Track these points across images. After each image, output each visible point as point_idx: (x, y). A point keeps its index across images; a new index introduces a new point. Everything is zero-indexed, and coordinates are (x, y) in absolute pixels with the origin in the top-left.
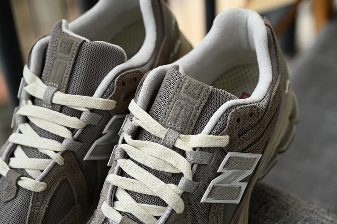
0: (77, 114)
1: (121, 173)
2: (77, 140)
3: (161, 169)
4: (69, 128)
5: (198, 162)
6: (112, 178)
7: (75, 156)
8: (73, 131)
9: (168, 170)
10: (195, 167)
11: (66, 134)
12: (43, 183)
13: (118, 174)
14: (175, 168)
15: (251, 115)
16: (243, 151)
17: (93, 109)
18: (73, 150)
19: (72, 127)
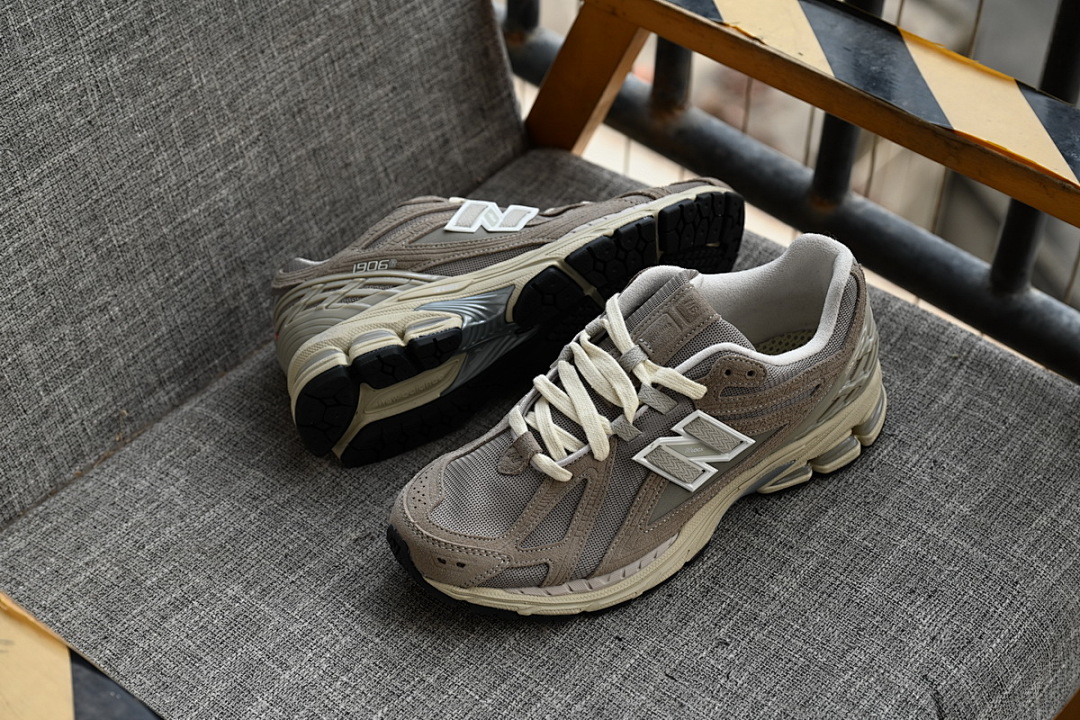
1: (557, 380)
3: (601, 393)
6: (541, 381)
9: (609, 397)
13: (550, 380)
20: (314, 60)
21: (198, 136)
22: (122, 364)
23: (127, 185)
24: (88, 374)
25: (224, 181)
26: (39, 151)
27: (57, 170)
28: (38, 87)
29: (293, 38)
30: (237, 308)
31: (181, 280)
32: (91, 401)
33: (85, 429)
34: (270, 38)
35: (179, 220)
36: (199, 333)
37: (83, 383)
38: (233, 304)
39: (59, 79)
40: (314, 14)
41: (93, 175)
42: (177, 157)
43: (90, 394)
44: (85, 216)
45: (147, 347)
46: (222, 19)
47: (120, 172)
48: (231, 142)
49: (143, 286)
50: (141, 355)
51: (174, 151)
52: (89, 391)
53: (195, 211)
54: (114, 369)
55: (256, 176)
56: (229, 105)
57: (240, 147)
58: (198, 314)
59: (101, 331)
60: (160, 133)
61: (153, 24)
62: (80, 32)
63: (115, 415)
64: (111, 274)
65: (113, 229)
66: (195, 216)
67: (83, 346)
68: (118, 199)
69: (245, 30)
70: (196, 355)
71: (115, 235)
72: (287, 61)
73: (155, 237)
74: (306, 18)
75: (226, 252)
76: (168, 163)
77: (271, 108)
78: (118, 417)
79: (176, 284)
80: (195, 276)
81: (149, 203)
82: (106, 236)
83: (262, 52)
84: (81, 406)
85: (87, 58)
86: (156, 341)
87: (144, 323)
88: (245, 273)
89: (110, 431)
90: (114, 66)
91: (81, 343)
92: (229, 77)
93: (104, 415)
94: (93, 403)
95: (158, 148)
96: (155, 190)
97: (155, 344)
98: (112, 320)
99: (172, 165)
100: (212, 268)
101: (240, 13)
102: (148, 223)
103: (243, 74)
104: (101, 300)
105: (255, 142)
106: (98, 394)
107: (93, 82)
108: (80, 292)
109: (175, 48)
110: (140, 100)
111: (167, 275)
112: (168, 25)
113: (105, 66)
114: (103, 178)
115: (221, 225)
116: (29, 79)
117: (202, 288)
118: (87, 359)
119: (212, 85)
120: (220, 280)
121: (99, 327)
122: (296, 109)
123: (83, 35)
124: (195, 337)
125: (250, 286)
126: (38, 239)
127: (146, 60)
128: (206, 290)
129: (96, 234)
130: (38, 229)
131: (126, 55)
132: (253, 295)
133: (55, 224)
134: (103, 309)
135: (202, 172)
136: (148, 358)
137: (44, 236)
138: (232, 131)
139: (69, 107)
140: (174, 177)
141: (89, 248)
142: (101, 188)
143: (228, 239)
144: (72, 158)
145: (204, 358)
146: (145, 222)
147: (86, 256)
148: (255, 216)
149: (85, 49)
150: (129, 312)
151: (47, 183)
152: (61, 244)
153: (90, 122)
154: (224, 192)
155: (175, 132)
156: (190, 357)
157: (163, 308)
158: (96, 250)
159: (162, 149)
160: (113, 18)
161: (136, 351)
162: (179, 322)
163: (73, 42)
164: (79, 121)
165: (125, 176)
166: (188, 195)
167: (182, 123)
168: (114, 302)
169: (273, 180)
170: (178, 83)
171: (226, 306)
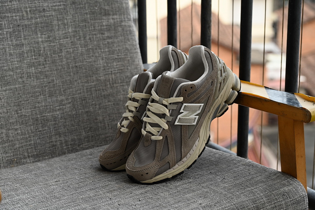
0: (137, 101)
1: (148, 117)
2: (137, 111)
3: (158, 113)
4: (135, 107)
5: (172, 109)
6: (144, 119)
7: (138, 118)
8: (136, 108)
9: (161, 113)
10: (171, 111)
11: (134, 109)
12: (127, 129)
13: (146, 117)
14: (163, 112)
15: (191, 88)
16: (192, 103)
17: (143, 98)
18: (137, 116)
19: (136, 106)
20: (91, 88)
21: (53, 95)
22: (18, 147)
23: (30, 100)
24: (7, 145)
25: (59, 110)
26: (7, 83)
27: (11, 90)
28: (11, 68)
29: (85, 81)
30: (56, 145)
31: (40, 131)
32: (6, 153)
33: (3, 160)
34: (79, 78)
35: (43, 115)
36: (43, 147)
37: (5, 147)
38: (55, 143)
39: (17, 68)
40: (93, 77)
41: (21, 94)
42: (46, 99)
43: (7, 151)
44: (16, 104)
45: (26, 145)
46: (66, 69)
47: (29, 97)
48: (62, 100)
49: (29, 128)
50: (24, 146)
51: (45, 97)
52: (7, 150)
53: (49, 114)
54: (15, 147)
55: (68, 112)
56: (63, 91)
57: (65, 103)
58: (44, 142)
59: (14, 135)
60: (42, 91)
61: (46, 64)
62: (25, 59)
63: (13, 160)
64: (20, 122)
65: (24, 110)
66: (48, 116)
67: (8, 137)
68: (26, 103)
69: (72, 74)
70: (41, 153)
71: (24, 112)
72: (83, 86)
73: (35, 117)
74: (90, 77)
75: (55, 129)
76: (43, 99)
77: (75, 96)
78: (14, 161)
79: (39, 131)
80: (45, 132)
81: (35, 108)
82: (21, 111)
83: (76, 81)
84: (3, 153)
85: (26, 66)
86: (29, 144)
87: (27, 138)
88: (60, 136)
89: (10, 163)
90: (33, 70)
91: (7, 136)
92: (65, 84)
93: (10, 158)
94: (7, 154)
95: (41, 94)
96: (37, 105)
97: (29, 145)
98: (18, 134)
99: (44, 100)
100: (50, 131)
101: (71, 69)
102: (34, 112)
103: (69, 85)
104: (16, 127)
105: (70, 103)
106: (9, 152)
107: (26, 72)
108: (10, 123)
109: (51, 72)
110: (38, 81)
111: (36, 128)
112: (50, 66)
113: (30, 69)
114: (23, 96)
115: (55, 121)
116: (9, 65)
117: (46, 135)
118: (8, 141)
119: (60, 84)
120: (52, 135)
121: (13, 134)
122: (83, 99)
123: (26, 60)
124: (41, 148)
125: (61, 140)
126: (2, 105)
127: (42, 72)
128: (47, 137)
129: (18, 110)
130: (2, 102)
131: (37, 69)
132: (61, 144)
133: (7, 103)
134: (16, 130)
135: (52, 105)
136: (26, 148)
137: (3, 104)
138: (63, 98)
139: (18, 76)
140: (44, 103)
141: (16, 113)
142: (22, 98)
143: (56, 125)
144: (16, 88)
145: (43, 155)
146: (33, 112)
147: (14, 114)
148: (66, 122)
149: (26, 63)
150: (23, 133)
151: (7, 92)
152: (8, 108)
153: (23, 81)
154: (58, 113)
155: (46, 92)
156: (39, 153)
157: (33, 137)
158: (17, 114)
159: (42, 95)
160: (35, 59)
161: (23, 145)
162: (37, 142)
163: (23, 61)
164: (20, 80)
165: (30, 98)
166: (47, 110)
167: (49, 91)
168: (20, 129)
169: (73, 115)
170: (50, 80)
171: (53, 143)
